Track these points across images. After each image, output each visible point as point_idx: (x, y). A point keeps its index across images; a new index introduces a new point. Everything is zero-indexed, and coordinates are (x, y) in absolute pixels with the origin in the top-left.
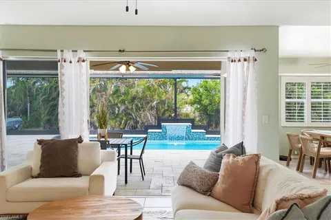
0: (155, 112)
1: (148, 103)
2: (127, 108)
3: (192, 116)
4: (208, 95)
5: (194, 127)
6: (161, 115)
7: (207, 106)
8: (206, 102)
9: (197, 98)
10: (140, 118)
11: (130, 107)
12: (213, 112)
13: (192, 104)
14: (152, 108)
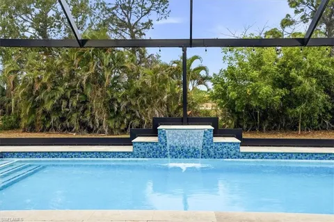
0: (165, 110)
1: (157, 97)
2: (130, 104)
3: (213, 114)
4: (235, 86)
5: (217, 133)
6: (172, 113)
7: (234, 101)
8: (233, 94)
9: (220, 90)
10: (146, 116)
11: (133, 103)
12: (242, 108)
13: (214, 98)
14: (161, 104)
